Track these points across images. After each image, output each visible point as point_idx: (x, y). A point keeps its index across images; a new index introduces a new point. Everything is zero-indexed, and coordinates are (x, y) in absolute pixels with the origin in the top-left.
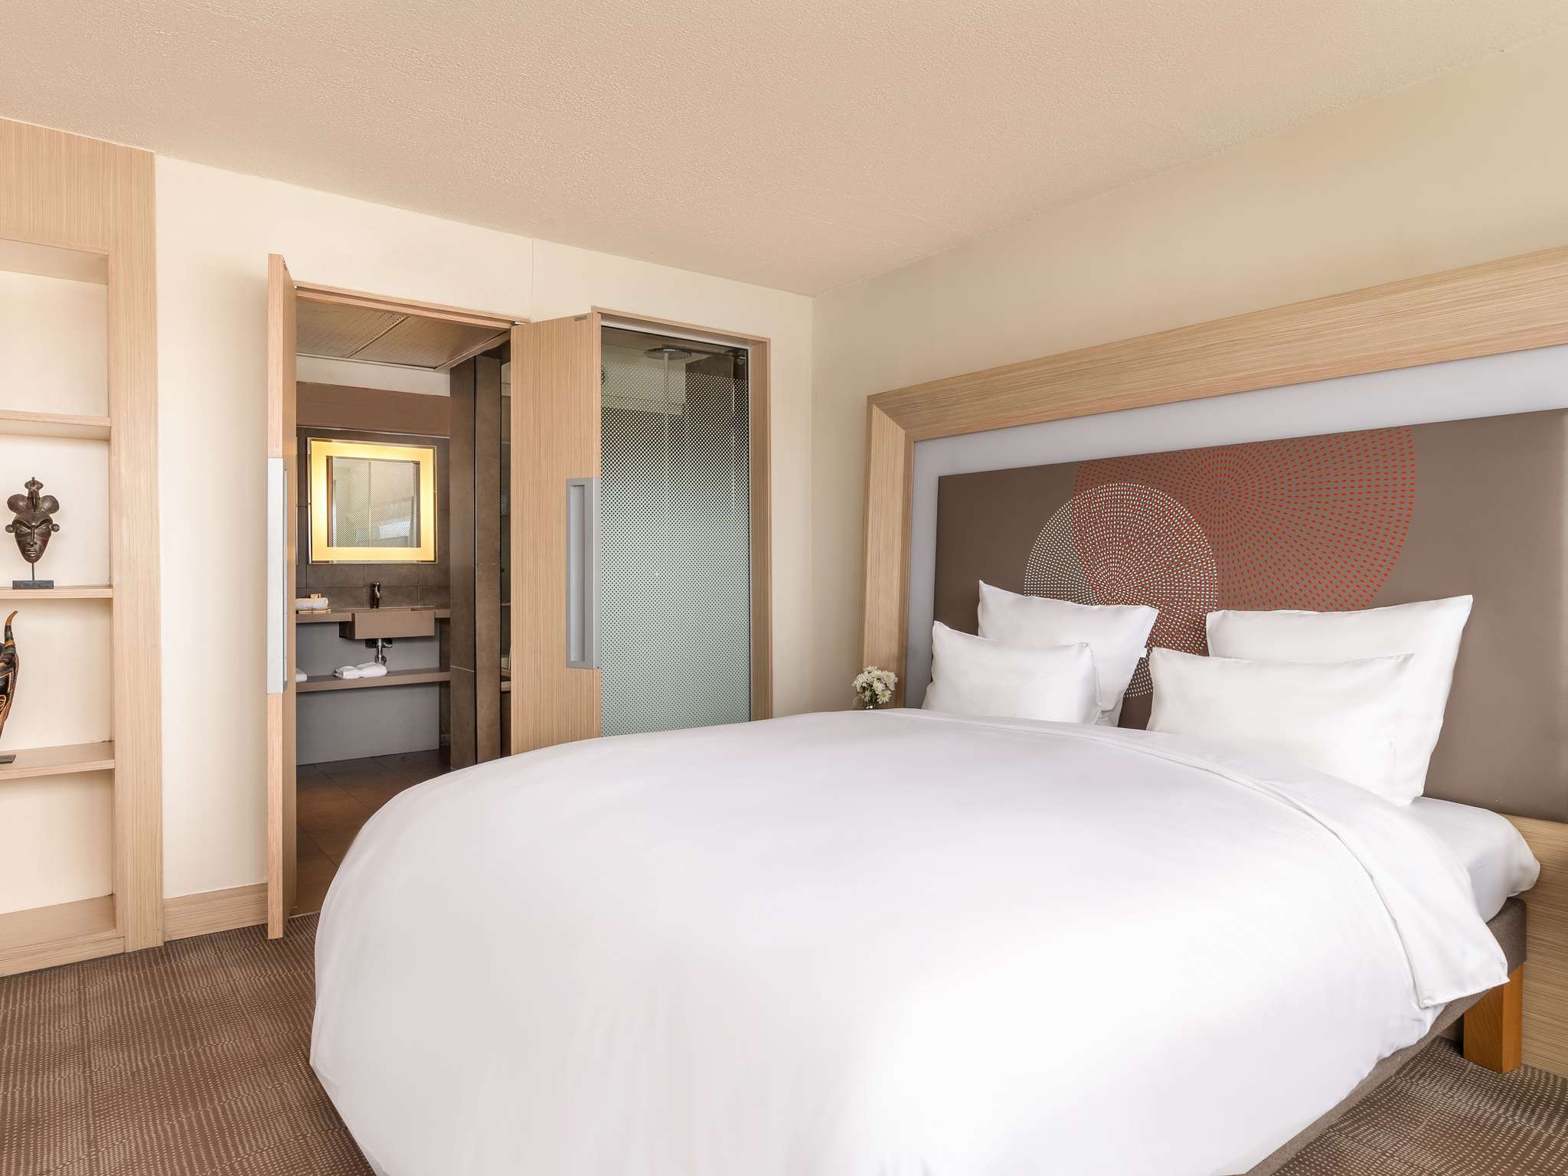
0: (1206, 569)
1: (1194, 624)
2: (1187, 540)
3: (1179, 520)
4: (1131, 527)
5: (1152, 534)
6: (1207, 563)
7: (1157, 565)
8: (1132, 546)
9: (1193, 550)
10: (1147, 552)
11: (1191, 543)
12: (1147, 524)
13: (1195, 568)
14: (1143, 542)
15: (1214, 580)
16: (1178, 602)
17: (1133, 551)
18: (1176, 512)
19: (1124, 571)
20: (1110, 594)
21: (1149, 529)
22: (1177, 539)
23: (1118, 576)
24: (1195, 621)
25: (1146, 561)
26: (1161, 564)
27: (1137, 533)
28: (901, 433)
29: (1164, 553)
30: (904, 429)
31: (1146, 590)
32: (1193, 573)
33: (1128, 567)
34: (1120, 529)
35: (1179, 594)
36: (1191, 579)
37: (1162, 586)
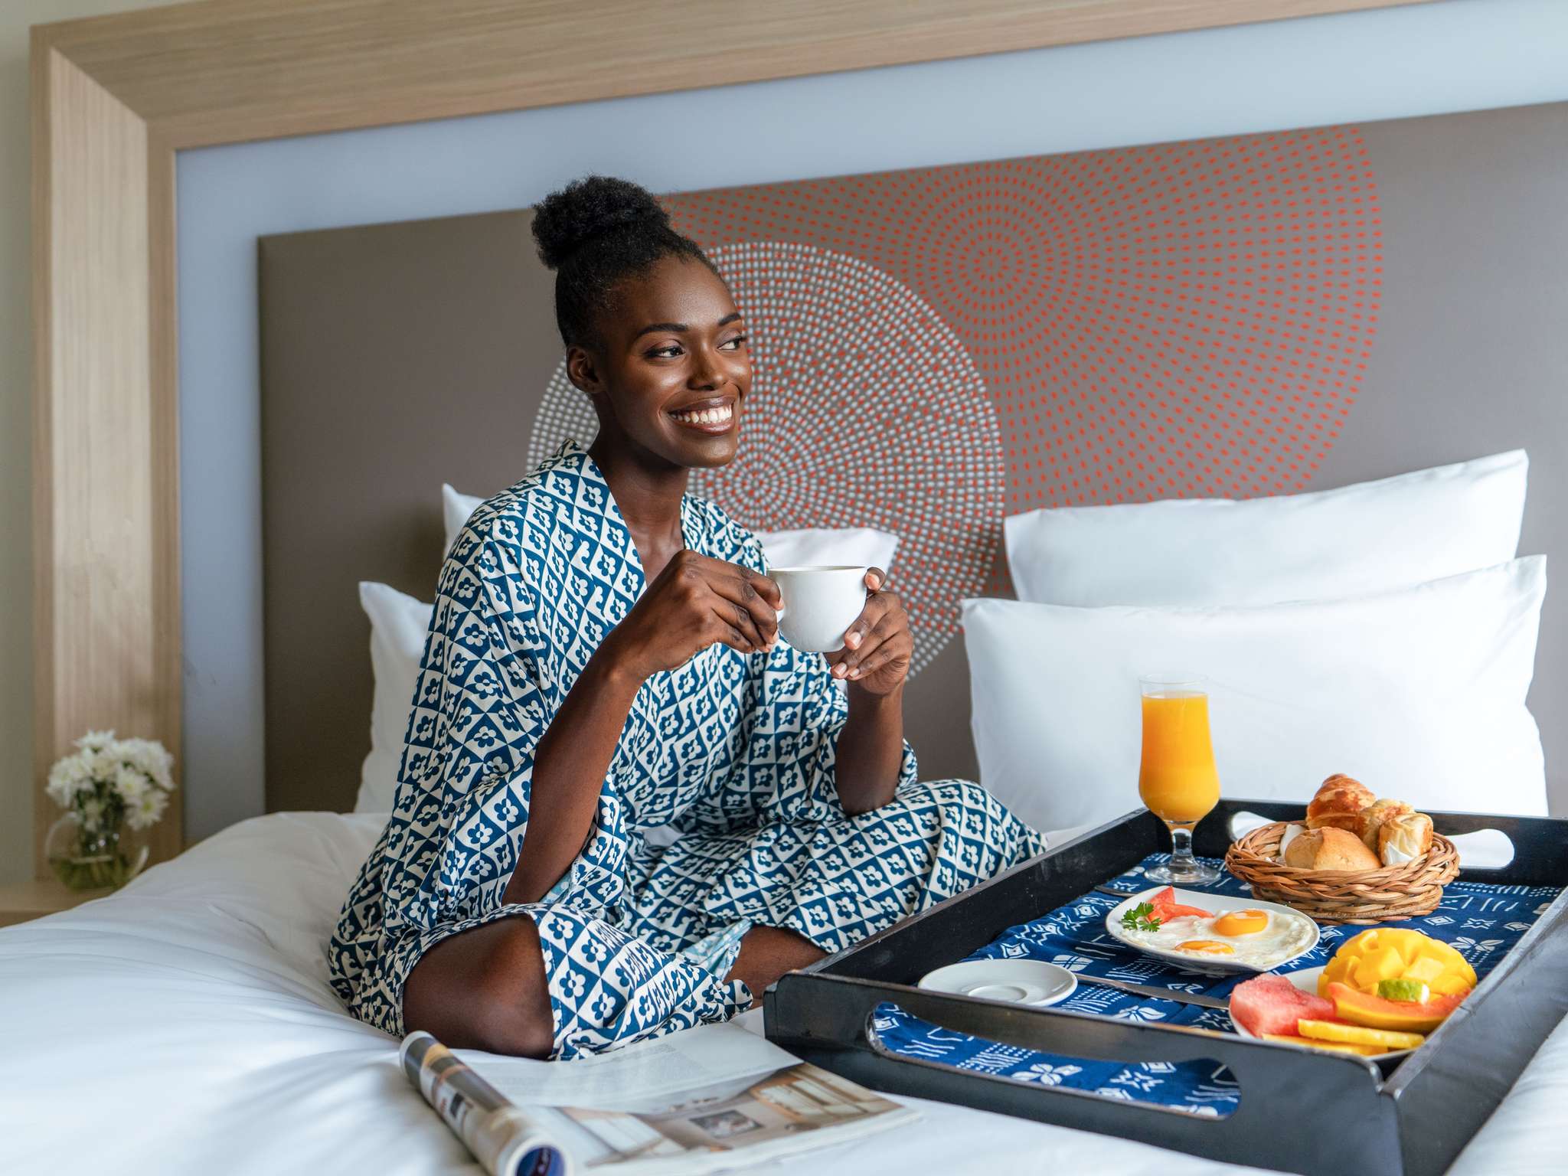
0: (974, 423)
1: (956, 544)
2: (926, 362)
3: (904, 321)
4: (792, 340)
5: (842, 353)
6: (975, 411)
7: (859, 420)
8: (796, 382)
9: (940, 385)
10: (833, 393)
11: (935, 368)
12: (830, 331)
13: (948, 422)
14: (822, 373)
15: (993, 447)
16: (915, 499)
17: (800, 393)
18: (897, 303)
19: (781, 439)
20: (750, 494)
21: (834, 343)
22: (901, 362)
23: (767, 452)
24: (957, 539)
25: (833, 415)
26: (869, 419)
27: (807, 352)
28: (136, 128)
29: (875, 394)
30: (144, 116)
31: (839, 479)
32: (945, 433)
33: (790, 430)
34: (764, 345)
35: (917, 483)
36: (941, 447)
37: (875, 466)
